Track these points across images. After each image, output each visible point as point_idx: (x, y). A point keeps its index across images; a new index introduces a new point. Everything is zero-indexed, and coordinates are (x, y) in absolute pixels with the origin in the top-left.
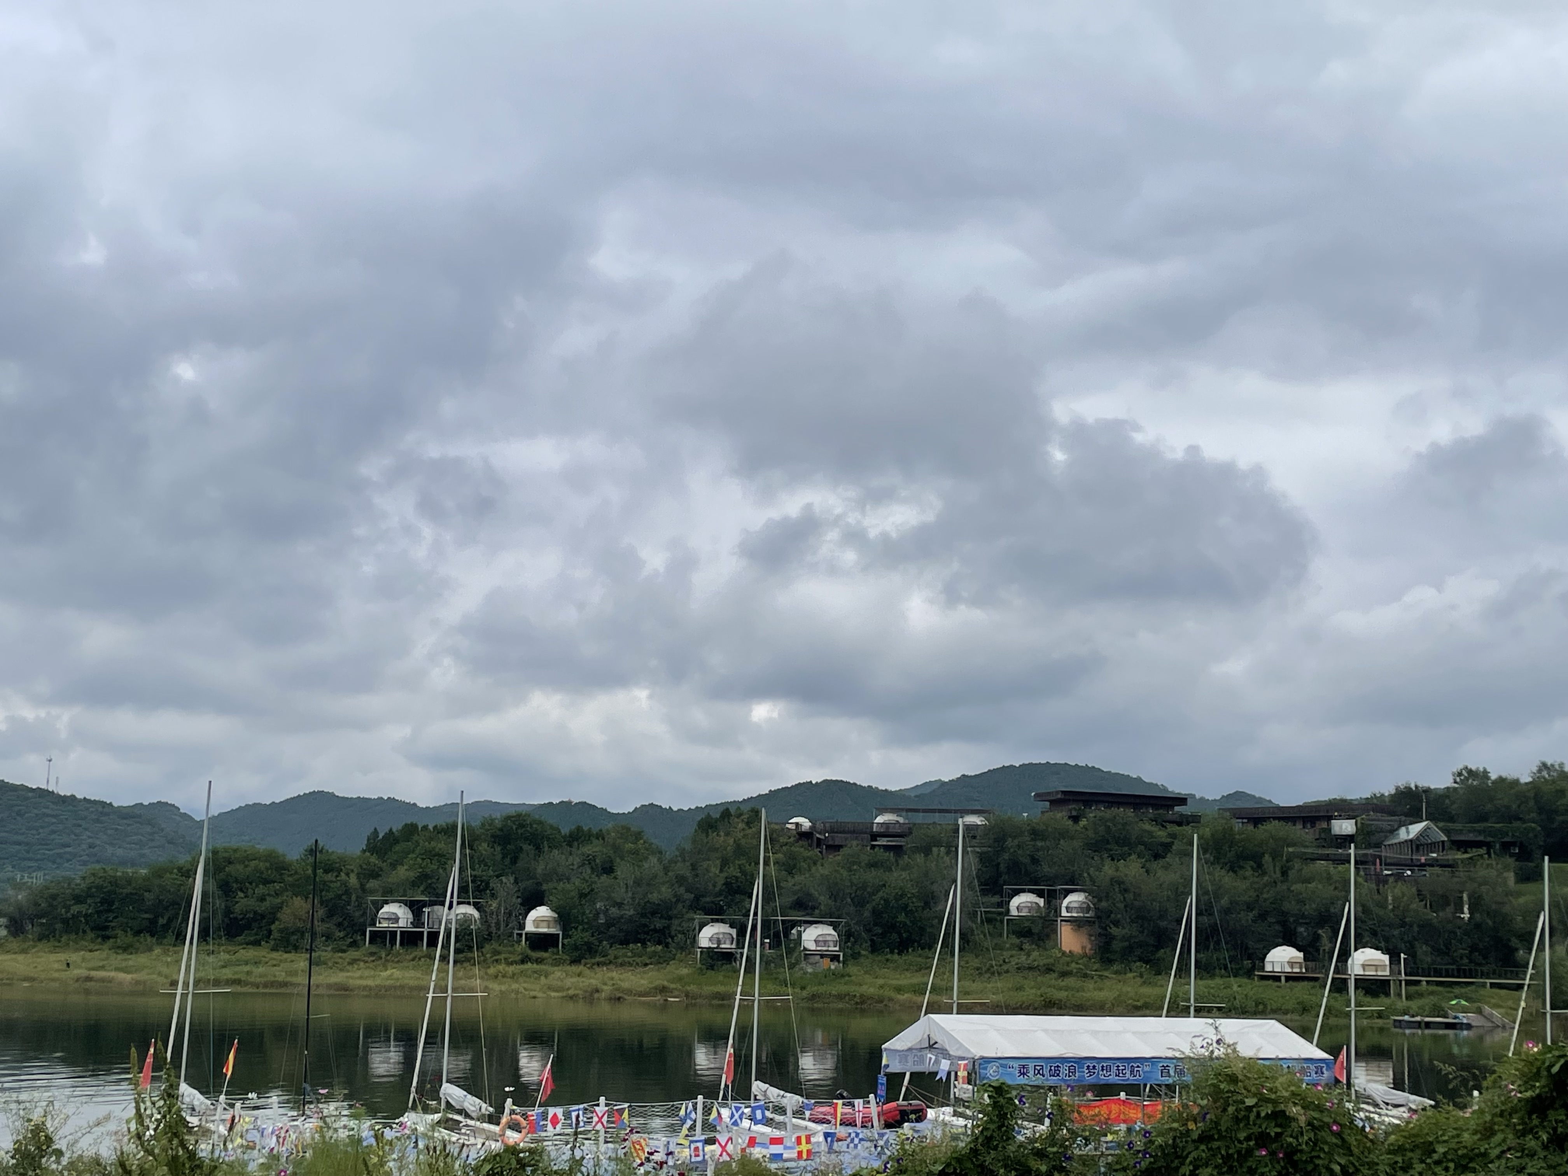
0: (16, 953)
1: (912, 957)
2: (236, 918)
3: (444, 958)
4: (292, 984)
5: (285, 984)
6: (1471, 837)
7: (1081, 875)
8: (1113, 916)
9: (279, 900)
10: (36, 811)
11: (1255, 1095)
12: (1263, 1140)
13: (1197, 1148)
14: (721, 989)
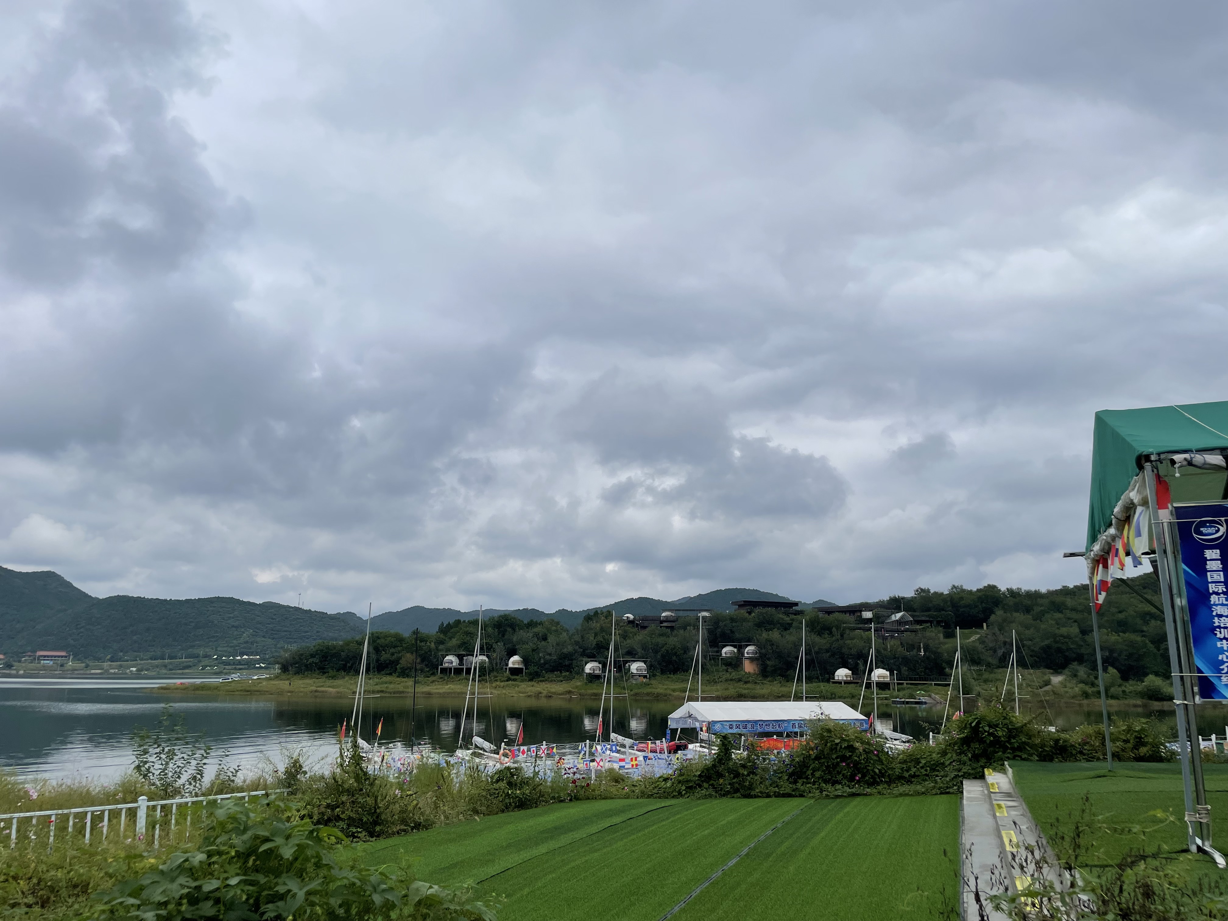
0: (284, 680)
1: (679, 676)
2: (381, 663)
3: (474, 680)
4: (406, 692)
5: (403, 692)
6: (923, 618)
7: (752, 638)
8: (767, 656)
9: (400, 655)
10: (294, 617)
11: (839, 738)
12: (843, 758)
13: (814, 763)
14: (595, 691)
